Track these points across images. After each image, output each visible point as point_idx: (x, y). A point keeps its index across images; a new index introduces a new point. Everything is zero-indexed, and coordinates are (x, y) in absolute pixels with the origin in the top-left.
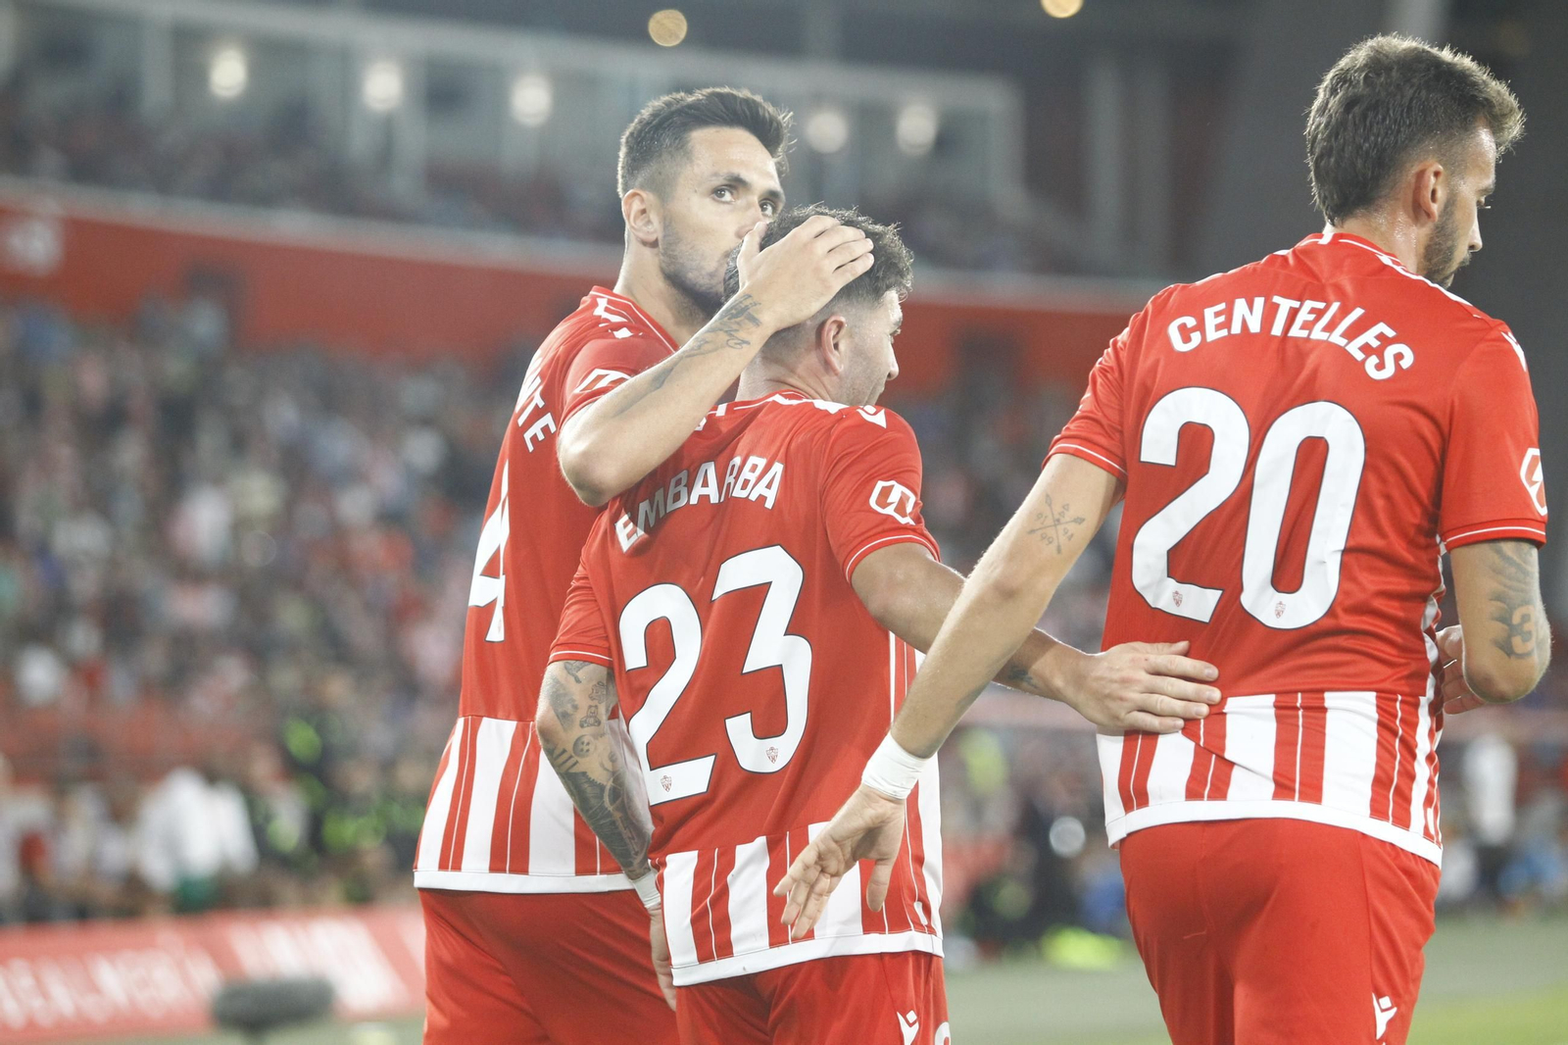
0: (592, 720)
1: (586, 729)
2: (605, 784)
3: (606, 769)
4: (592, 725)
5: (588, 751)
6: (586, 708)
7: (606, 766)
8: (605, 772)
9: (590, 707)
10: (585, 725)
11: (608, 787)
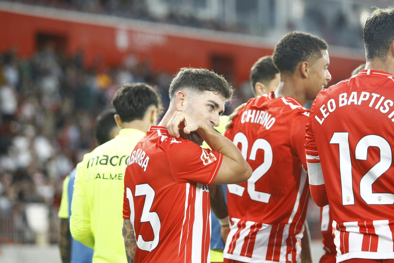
0: (131, 236)
1: (129, 239)
2: (130, 257)
3: (132, 253)
4: (131, 238)
5: (128, 246)
6: (129, 232)
7: (132, 252)
8: (131, 254)
9: (131, 232)
10: (129, 238)
11: (131, 258)
